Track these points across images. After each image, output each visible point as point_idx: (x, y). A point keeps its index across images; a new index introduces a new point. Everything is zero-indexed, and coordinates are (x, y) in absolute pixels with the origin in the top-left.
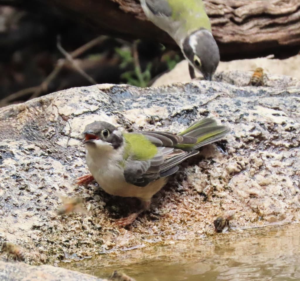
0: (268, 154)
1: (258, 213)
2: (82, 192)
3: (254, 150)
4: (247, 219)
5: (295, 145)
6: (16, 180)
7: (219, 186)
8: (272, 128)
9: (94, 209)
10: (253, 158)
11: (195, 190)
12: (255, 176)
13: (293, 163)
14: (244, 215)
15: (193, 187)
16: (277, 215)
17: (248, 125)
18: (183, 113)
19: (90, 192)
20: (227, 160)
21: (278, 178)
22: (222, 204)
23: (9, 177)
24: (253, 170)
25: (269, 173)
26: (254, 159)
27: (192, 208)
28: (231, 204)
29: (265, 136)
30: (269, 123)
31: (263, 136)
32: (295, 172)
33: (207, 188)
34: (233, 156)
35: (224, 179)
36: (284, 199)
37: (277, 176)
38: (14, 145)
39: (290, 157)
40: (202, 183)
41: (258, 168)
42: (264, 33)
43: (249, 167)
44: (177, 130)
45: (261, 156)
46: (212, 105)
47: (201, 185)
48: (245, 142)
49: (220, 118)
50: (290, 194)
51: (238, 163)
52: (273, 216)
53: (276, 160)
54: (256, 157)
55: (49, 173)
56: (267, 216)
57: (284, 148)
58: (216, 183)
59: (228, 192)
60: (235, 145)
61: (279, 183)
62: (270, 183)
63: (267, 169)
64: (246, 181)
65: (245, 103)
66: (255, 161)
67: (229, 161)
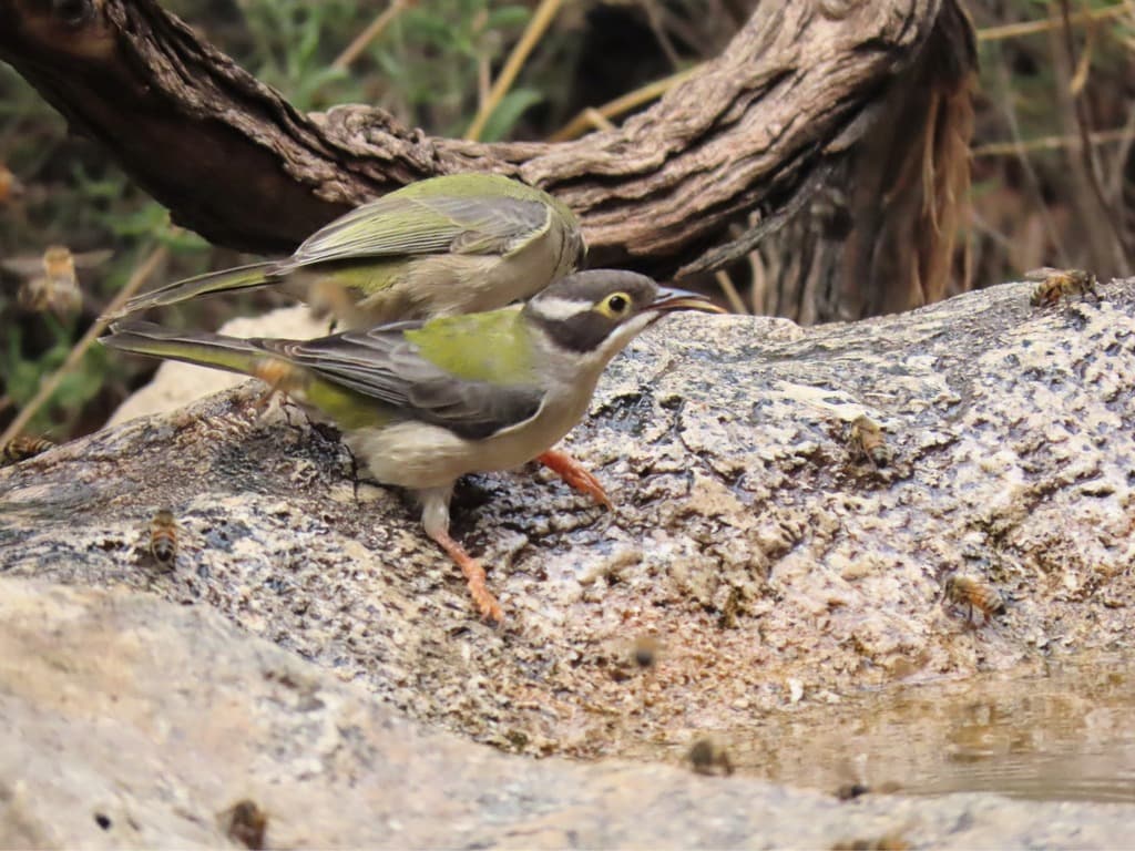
0: (847, 500)
1: (860, 650)
2: (437, 615)
3: (812, 492)
4: (838, 667)
5: (902, 475)
6: (277, 590)
7: (750, 588)
8: (838, 433)
9: (479, 659)
10: (815, 512)
11: (696, 599)
12: (828, 558)
13: (908, 521)
14: (829, 658)
15: (690, 592)
16: (907, 654)
17: (782, 428)
18: (617, 405)
19: (457, 613)
20: (755, 520)
21: (885, 560)
22: (766, 634)
23: (260, 584)
24: (818, 541)
25: (859, 548)
26: (817, 515)
27: (703, 643)
28: (787, 630)
29: (829, 454)
30: (829, 422)
31: (824, 454)
32: (919, 542)
33: (720, 593)
34: (767, 509)
35: (758, 569)
36: (912, 612)
37: (881, 556)
38: (239, 505)
39: (897, 506)
40: (708, 580)
41: (831, 537)
42: (592, 226)
43: (810, 534)
44: (616, 448)
45: (832, 506)
46: (670, 385)
47: (707, 587)
48: (786, 472)
49: (714, 412)
50: (922, 600)
51: (783, 526)
52: (900, 656)
53: (868, 514)
54: (822, 509)
55: (346, 572)
56: (884, 656)
57: (878, 483)
58: (741, 580)
59: (772, 602)
60: (768, 480)
61: (888, 572)
62: (867, 575)
63: (852, 537)
64: (810, 571)
65: (746, 375)
66: (820, 518)
67: (760, 522)
